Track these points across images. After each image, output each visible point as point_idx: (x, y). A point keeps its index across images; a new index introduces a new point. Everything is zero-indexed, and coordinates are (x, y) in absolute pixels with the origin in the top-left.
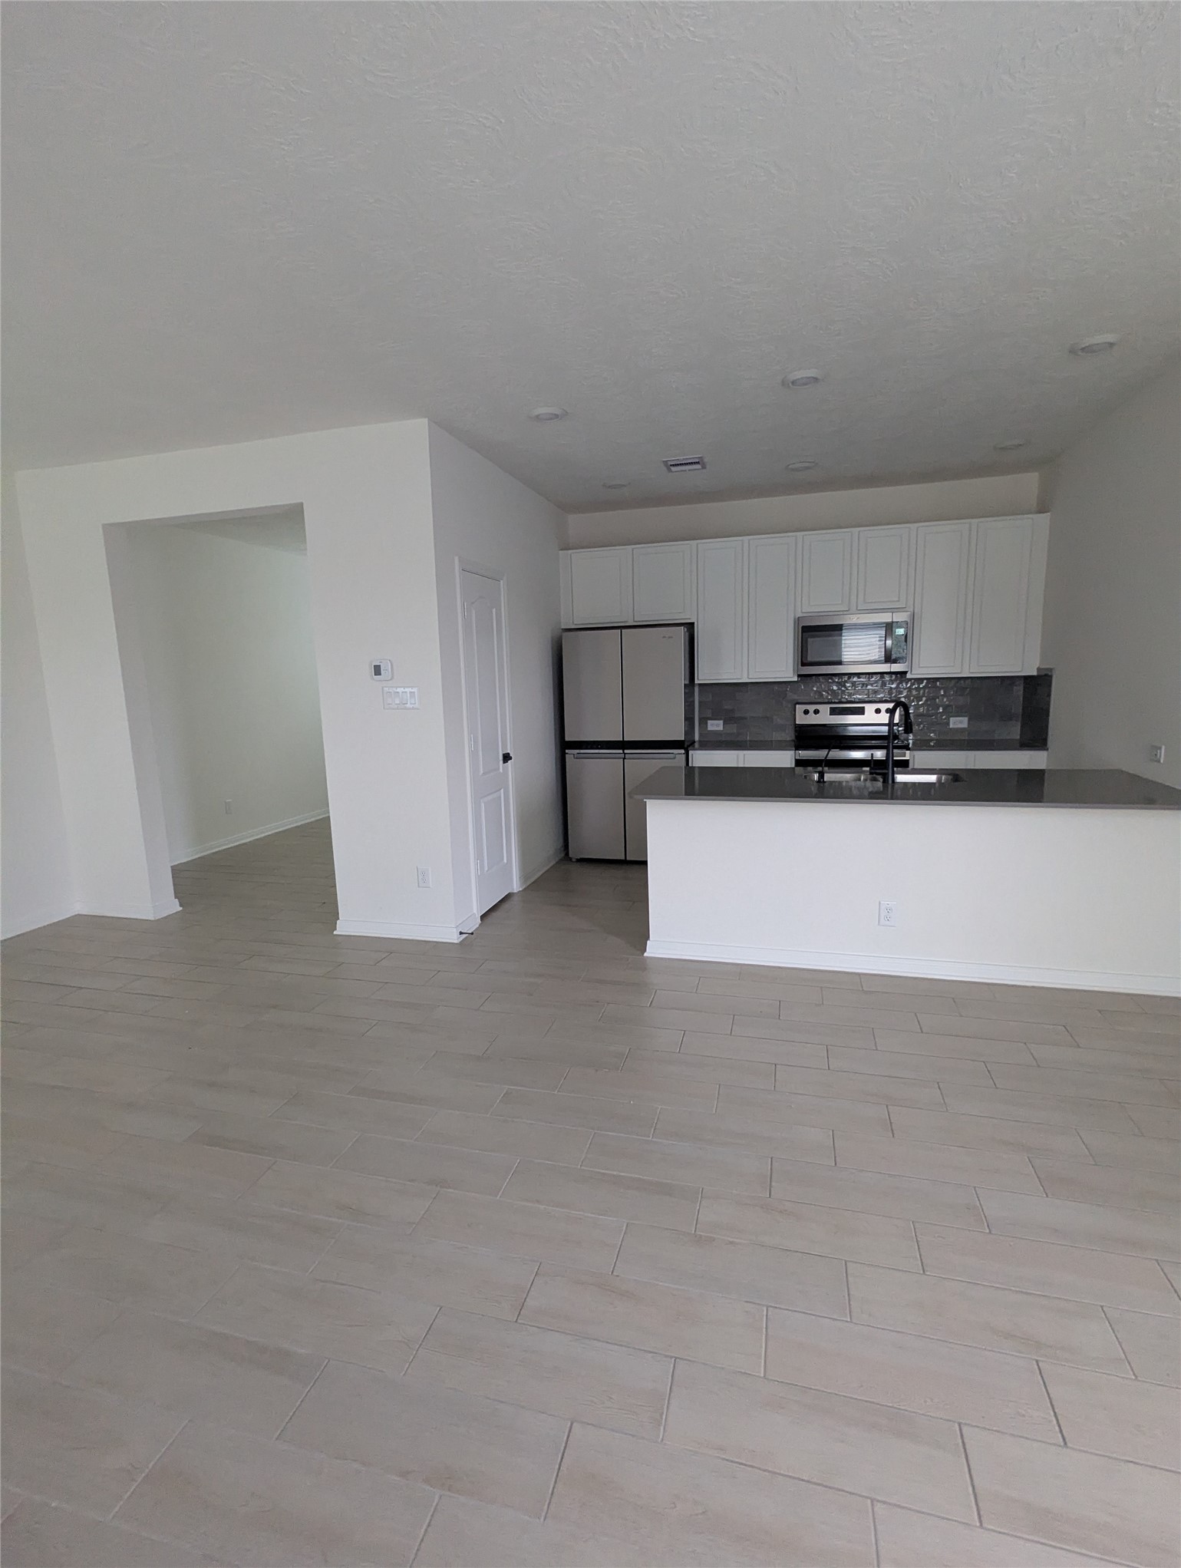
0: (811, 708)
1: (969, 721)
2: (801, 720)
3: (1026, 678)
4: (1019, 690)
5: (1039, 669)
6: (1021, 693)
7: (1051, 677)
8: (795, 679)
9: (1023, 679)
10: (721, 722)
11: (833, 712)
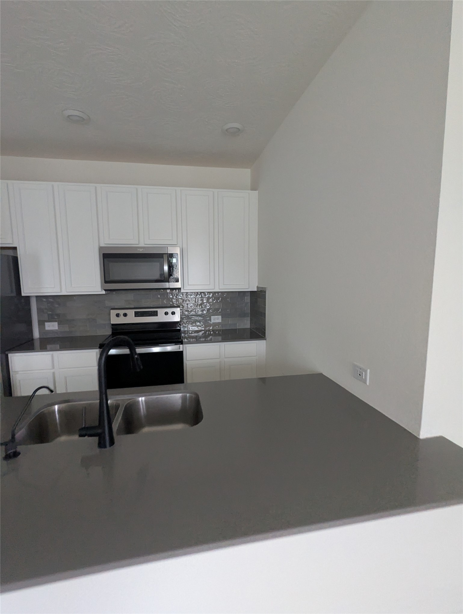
0: (122, 312)
1: (222, 318)
2: (115, 320)
3: (252, 292)
4: (248, 299)
5: (257, 287)
6: (249, 301)
7: (265, 292)
8: (104, 292)
9: (249, 292)
10: (56, 323)
11: (137, 314)
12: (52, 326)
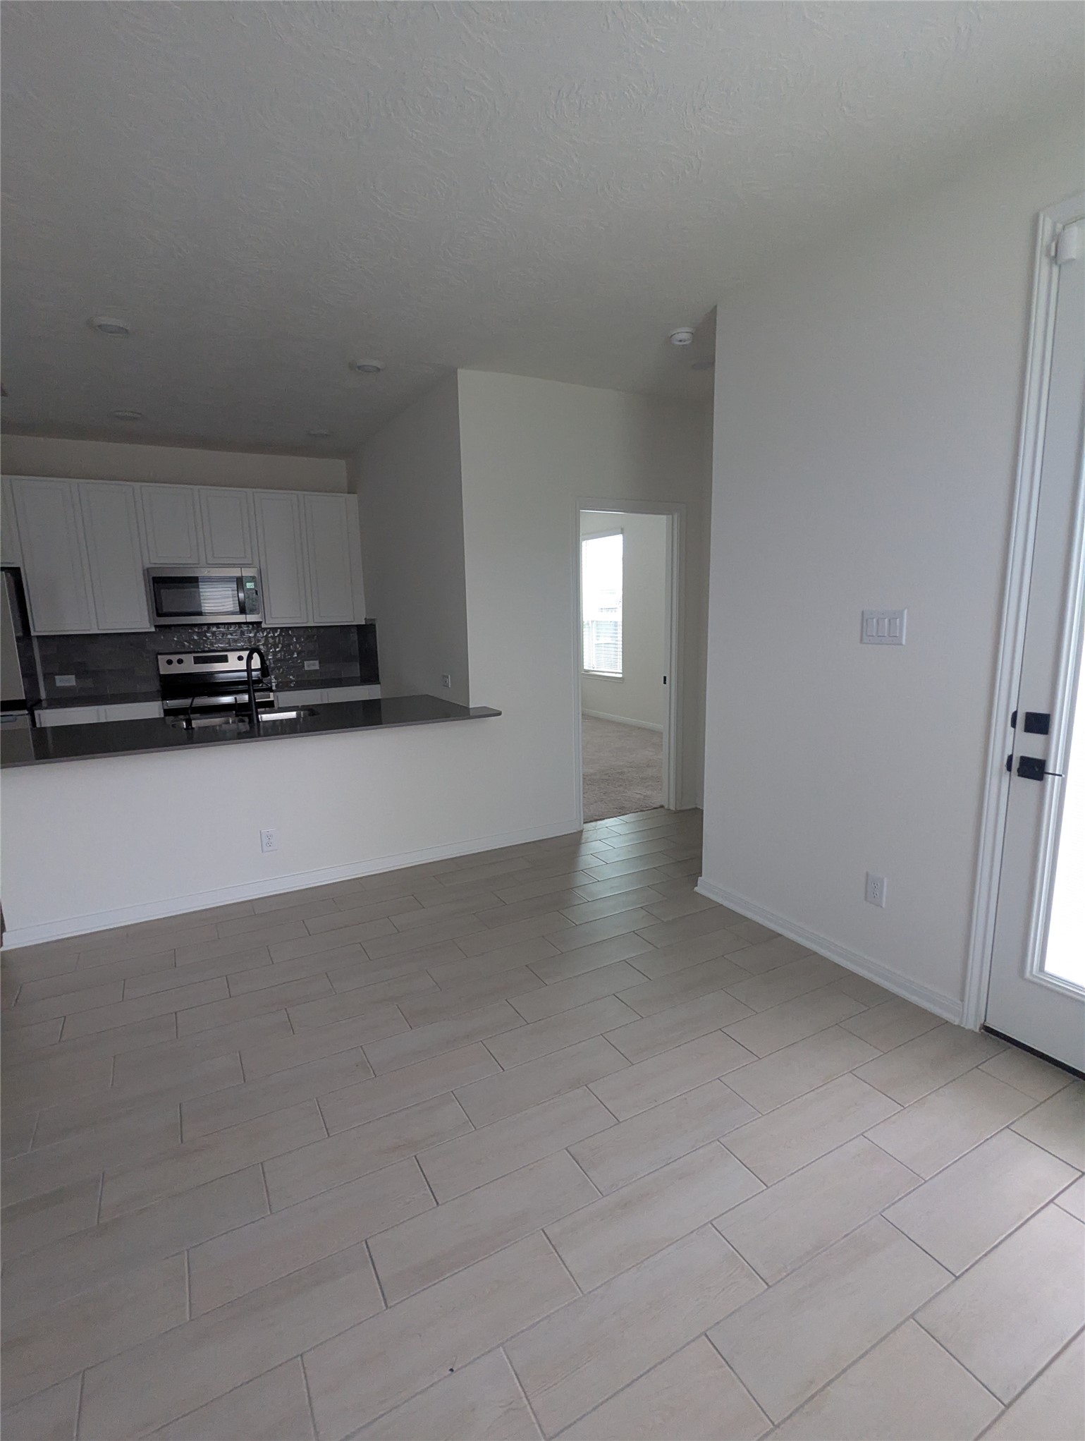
0: (175, 658)
1: (320, 663)
2: (165, 670)
3: (358, 626)
5: (365, 620)
6: (356, 637)
7: (375, 625)
8: (153, 629)
10: (73, 677)
11: (198, 660)
12: (66, 681)
